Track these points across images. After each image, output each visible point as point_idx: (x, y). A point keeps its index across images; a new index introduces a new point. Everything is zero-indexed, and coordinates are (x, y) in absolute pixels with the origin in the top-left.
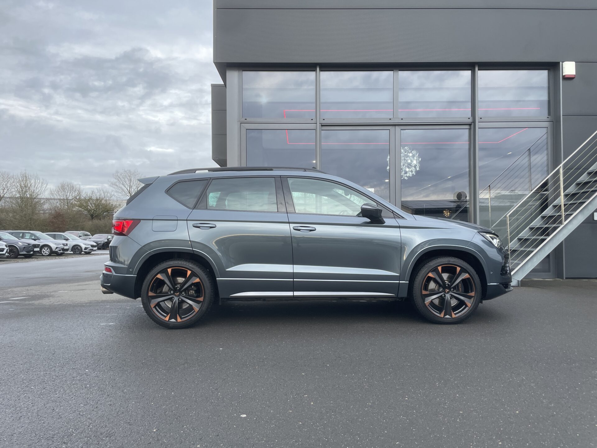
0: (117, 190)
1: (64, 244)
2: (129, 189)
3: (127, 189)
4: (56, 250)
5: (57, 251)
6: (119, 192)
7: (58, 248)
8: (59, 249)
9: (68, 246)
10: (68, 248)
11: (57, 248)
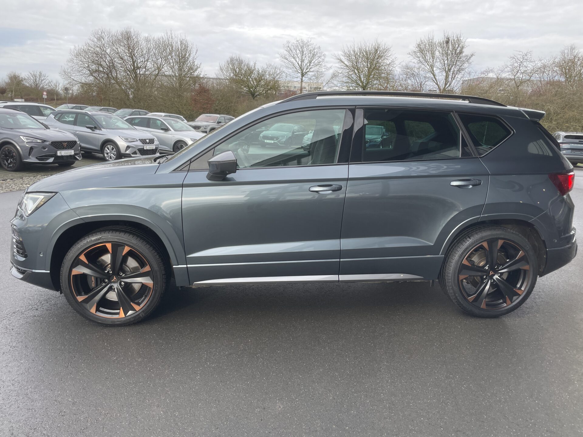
0: (287, 65)
1: (144, 141)
2: (300, 63)
3: (298, 64)
4: (127, 152)
5: (129, 154)
6: (289, 68)
7: (130, 149)
8: (134, 150)
9: (154, 144)
10: (154, 148)
11: (128, 147)
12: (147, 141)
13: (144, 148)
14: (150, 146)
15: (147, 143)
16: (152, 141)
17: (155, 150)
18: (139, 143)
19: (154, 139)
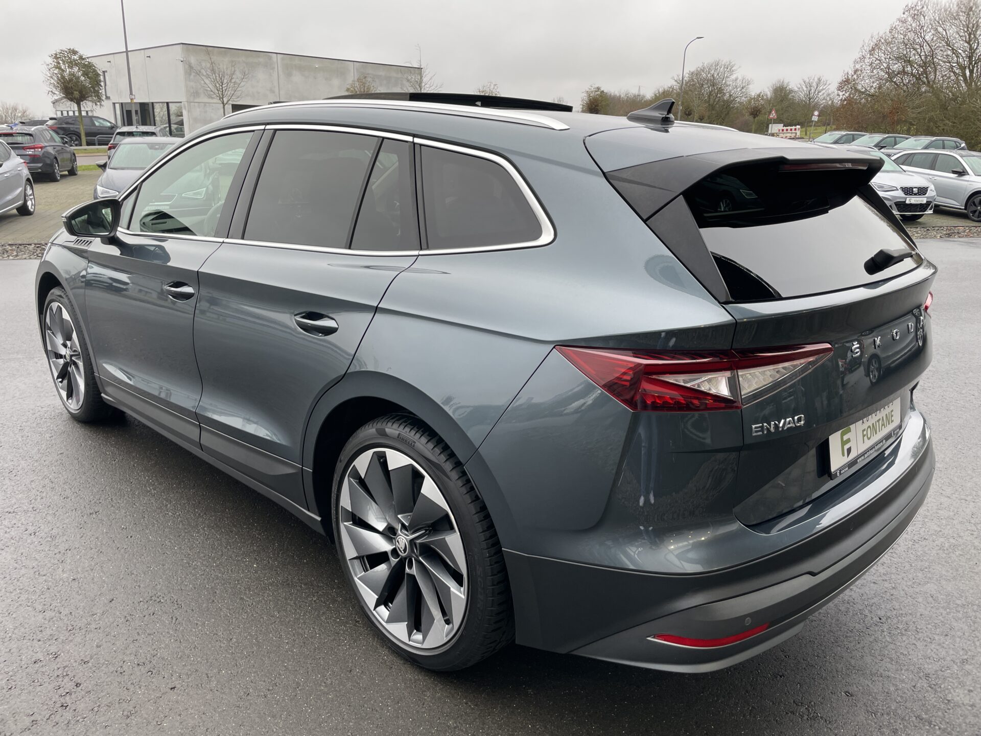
12: (914, 189)
13: (905, 201)
14: (918, 199)
15: (913, 193)
16: (922, 191)
17: (925, 206)
18: (900, 194)
19: (928, 188)
